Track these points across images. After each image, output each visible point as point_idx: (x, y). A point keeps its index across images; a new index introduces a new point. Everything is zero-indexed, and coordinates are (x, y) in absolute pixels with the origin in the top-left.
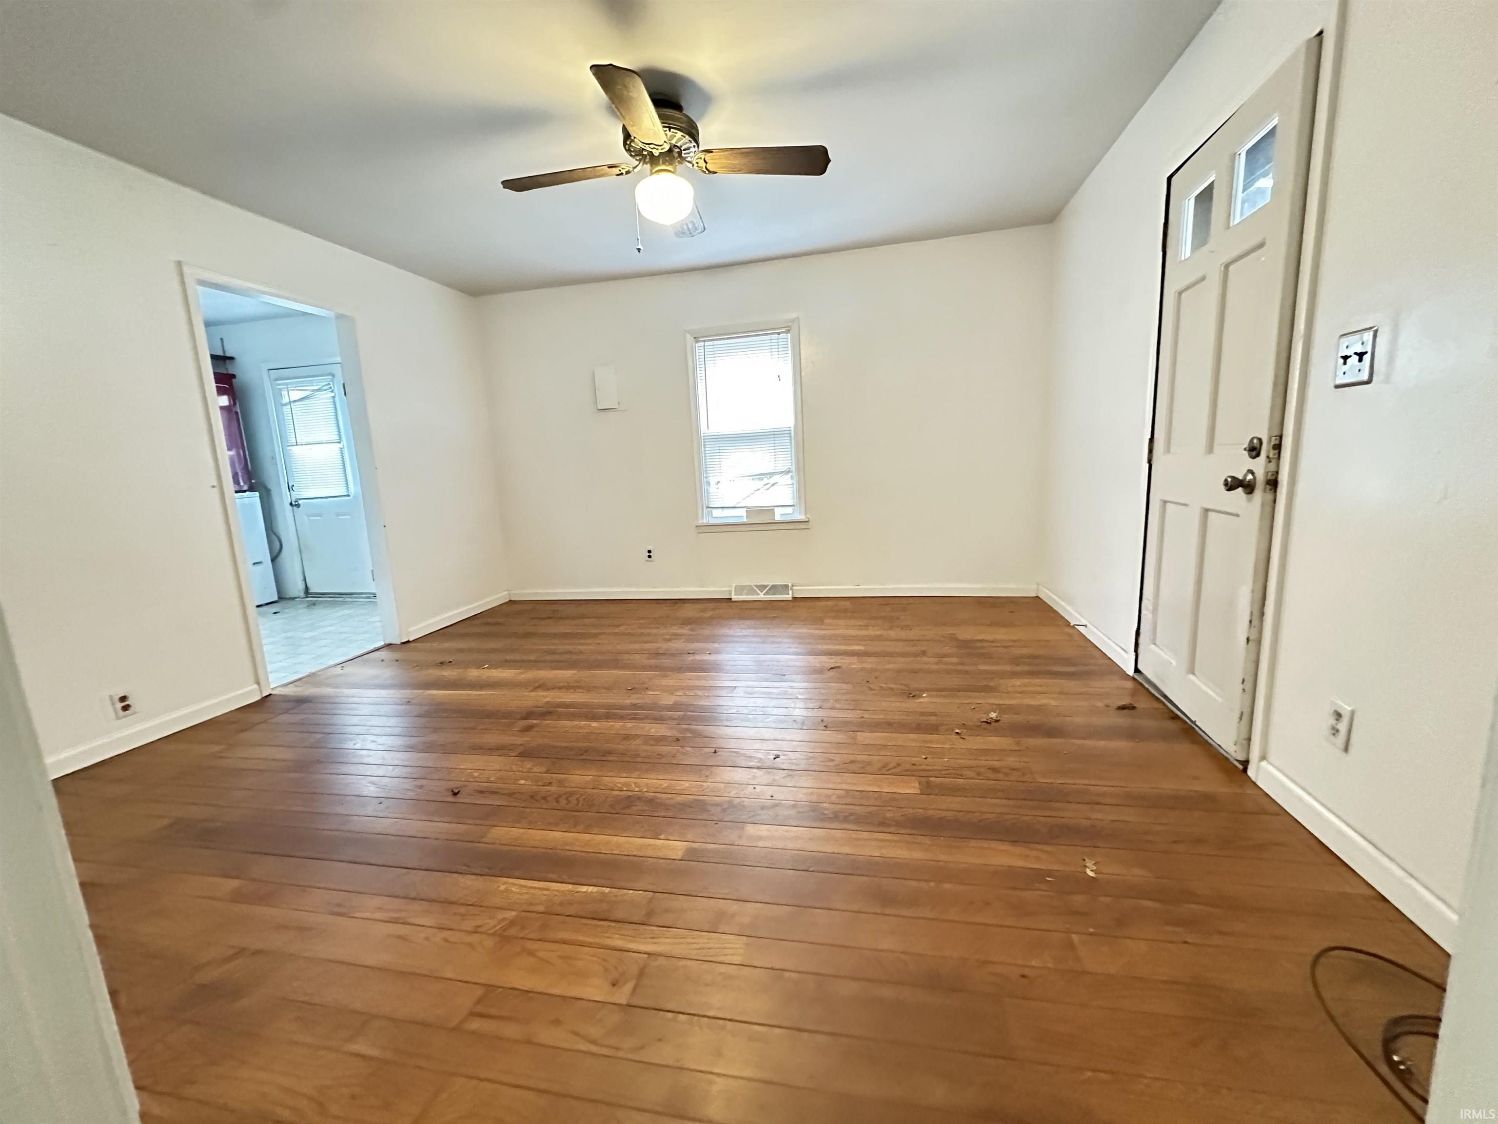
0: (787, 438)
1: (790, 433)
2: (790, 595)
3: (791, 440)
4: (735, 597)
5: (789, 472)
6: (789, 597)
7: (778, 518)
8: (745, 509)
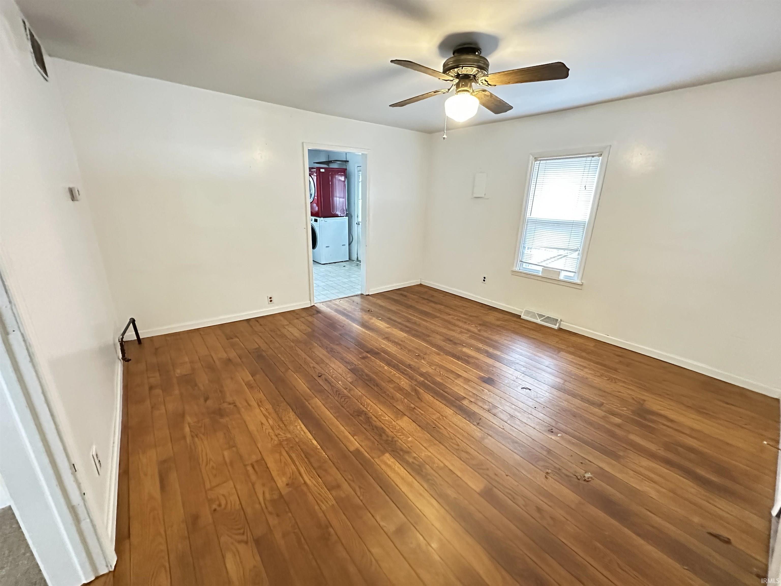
0: (582, 228)
1: (585, 226)
2: (557, 326)
3: (584, 230)
4: (523, 316)
5: (577, 250)
6: (556, 327)
7: (562, 277)
8: (543, 267)
